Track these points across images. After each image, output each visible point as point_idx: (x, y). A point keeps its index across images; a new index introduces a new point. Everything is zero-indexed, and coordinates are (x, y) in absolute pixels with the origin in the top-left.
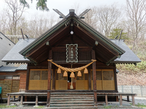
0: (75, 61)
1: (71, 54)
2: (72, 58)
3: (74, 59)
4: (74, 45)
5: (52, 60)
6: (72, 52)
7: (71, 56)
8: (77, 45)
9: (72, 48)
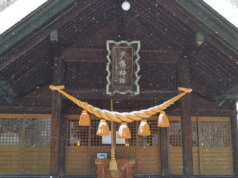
0: (131, 92)
1: (119, 69)
2: (122, 81)
3: (130, 84)
4: (129, 44)
5: (63, 87)
6: (123, 63)
7: (120, 77)
8: (139, 43)
9: (123, 53)
